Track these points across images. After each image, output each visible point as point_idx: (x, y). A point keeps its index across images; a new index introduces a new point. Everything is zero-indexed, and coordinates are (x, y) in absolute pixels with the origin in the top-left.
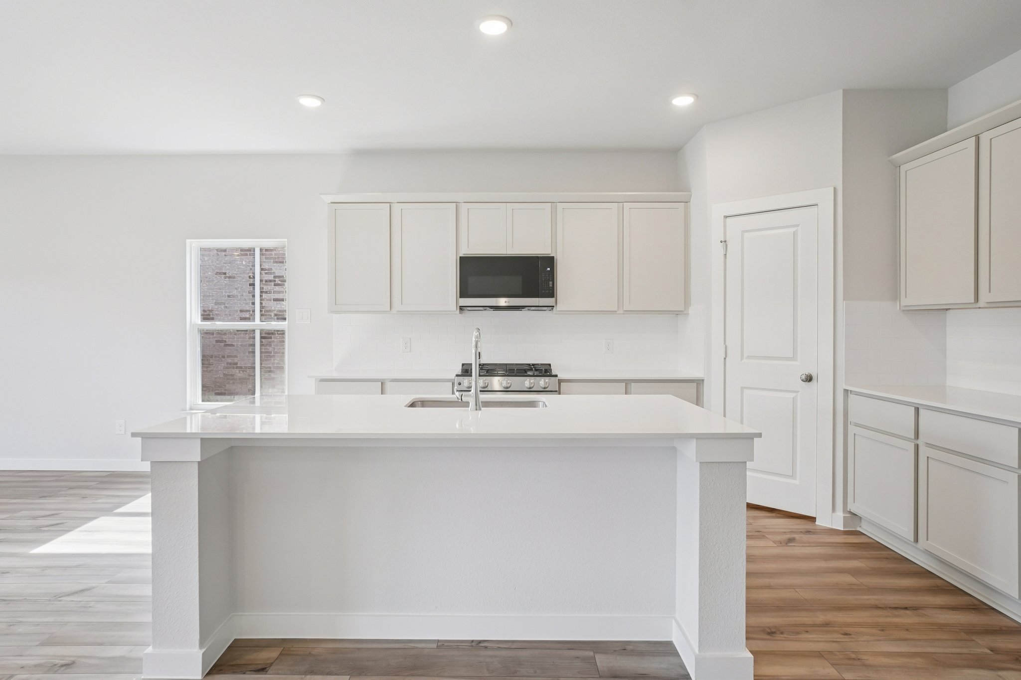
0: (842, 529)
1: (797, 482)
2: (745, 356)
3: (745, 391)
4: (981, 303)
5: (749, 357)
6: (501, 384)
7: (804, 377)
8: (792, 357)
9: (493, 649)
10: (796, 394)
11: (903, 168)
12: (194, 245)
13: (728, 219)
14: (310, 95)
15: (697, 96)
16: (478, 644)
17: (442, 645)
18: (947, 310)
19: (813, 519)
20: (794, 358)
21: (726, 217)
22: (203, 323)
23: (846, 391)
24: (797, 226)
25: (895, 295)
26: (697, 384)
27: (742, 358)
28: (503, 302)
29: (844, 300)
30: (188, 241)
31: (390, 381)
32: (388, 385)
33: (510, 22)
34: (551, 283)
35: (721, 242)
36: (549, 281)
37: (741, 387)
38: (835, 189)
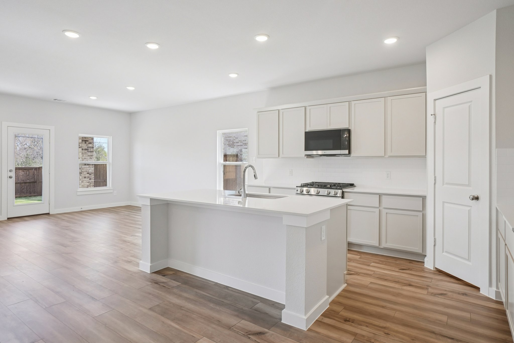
0: (495, 299)
1: (470, 264)
2: (445, 183)
3: (445, 204)
5: (447, 184)
6: (315, 191)
7: (472, 197)
8: (468, 184)
9: (230, 290)
10: (471, 208)
12: (220, 132)
13: (437, 101)
14: (233, 73)
15: (398, 38)
16: (227, 287)
17: (216, 284)
19: (478, 289)
20: (469, 185)
21: (435, 100)
22: (224, 162)
24: (471, 101)
26: (423, 198)
27: (443, 184)
29: (496, 148)
30: (218, 131)
31: (273, 188)
32: (272, 189)
33: (268, 36)
35: (432, 115)
37: (443, 202)
38: (491, 76)
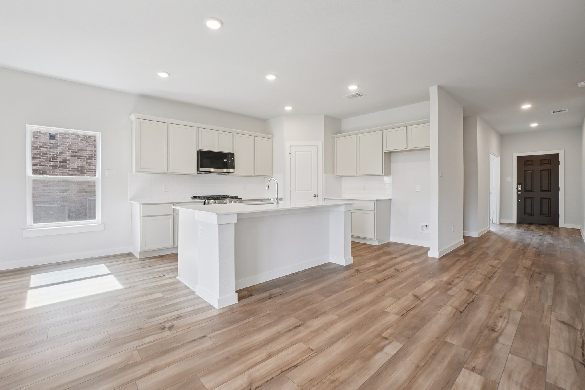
2: (296, 190)
4: (357, 175)
5: (298, 190)
11: (336, 139)
12: (29, 128)
14: (164, 72)
18: (342, 177)
20: (311, 189)
21: (290, 146)
23: (325, 199)
25: (333, 173)
27: (295, 191)
28: (212, 170)
29: (324, 173)
30: (27, 125)
34: (233, 164)
35: (289, 154)
36: (233, 163)
38: (322, 142)
